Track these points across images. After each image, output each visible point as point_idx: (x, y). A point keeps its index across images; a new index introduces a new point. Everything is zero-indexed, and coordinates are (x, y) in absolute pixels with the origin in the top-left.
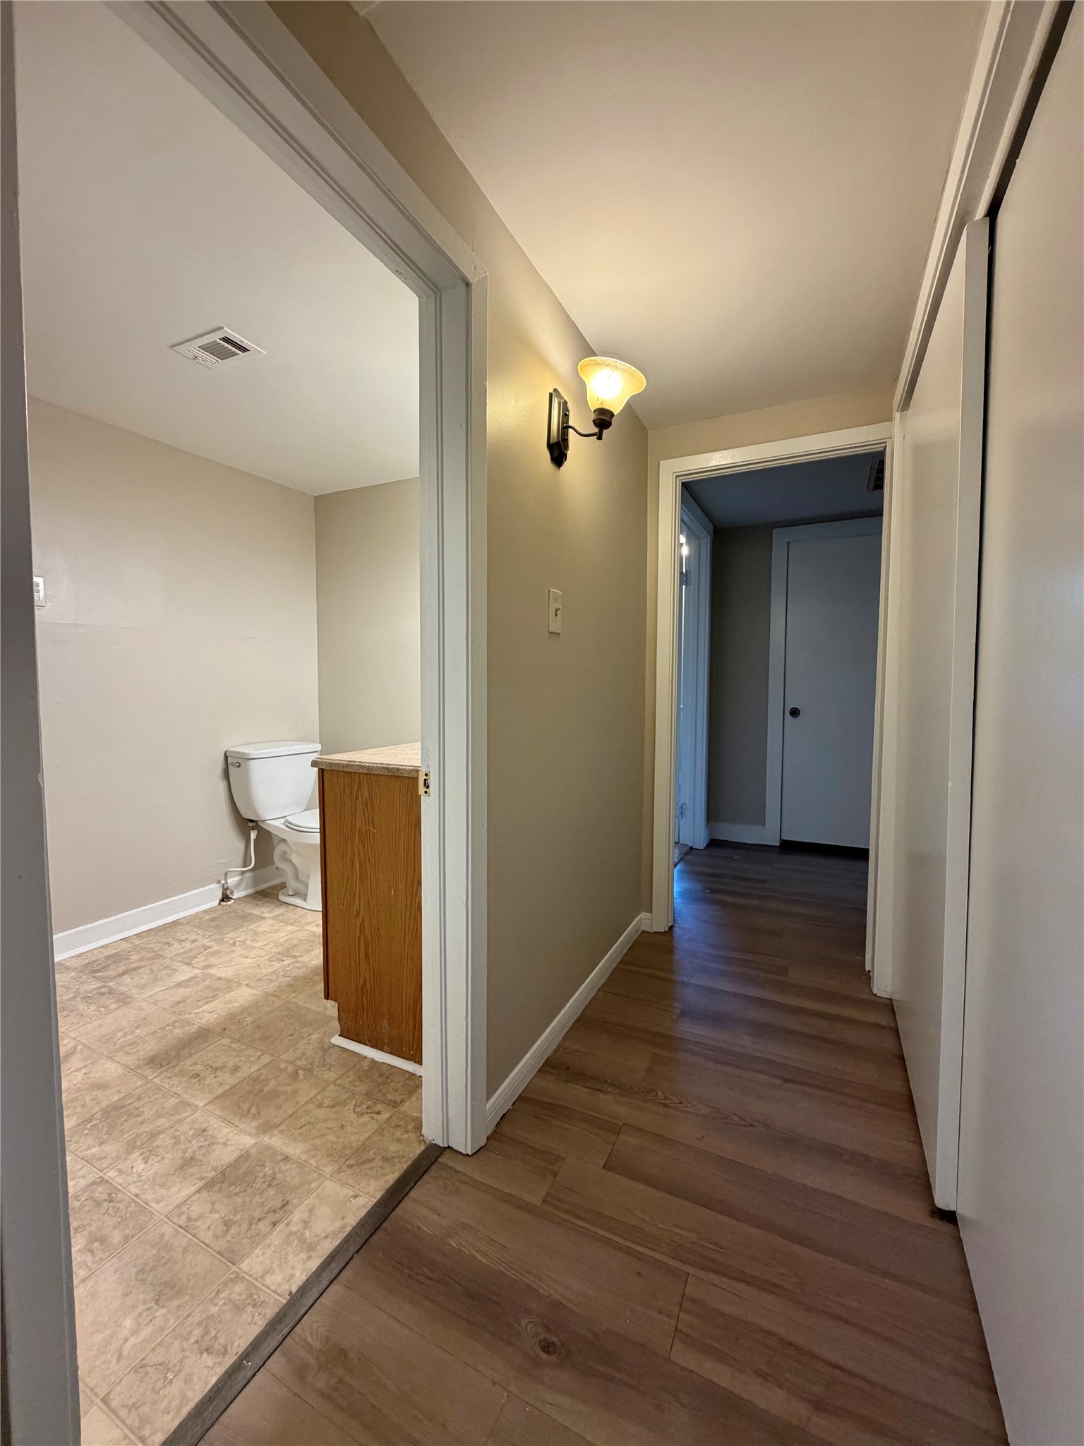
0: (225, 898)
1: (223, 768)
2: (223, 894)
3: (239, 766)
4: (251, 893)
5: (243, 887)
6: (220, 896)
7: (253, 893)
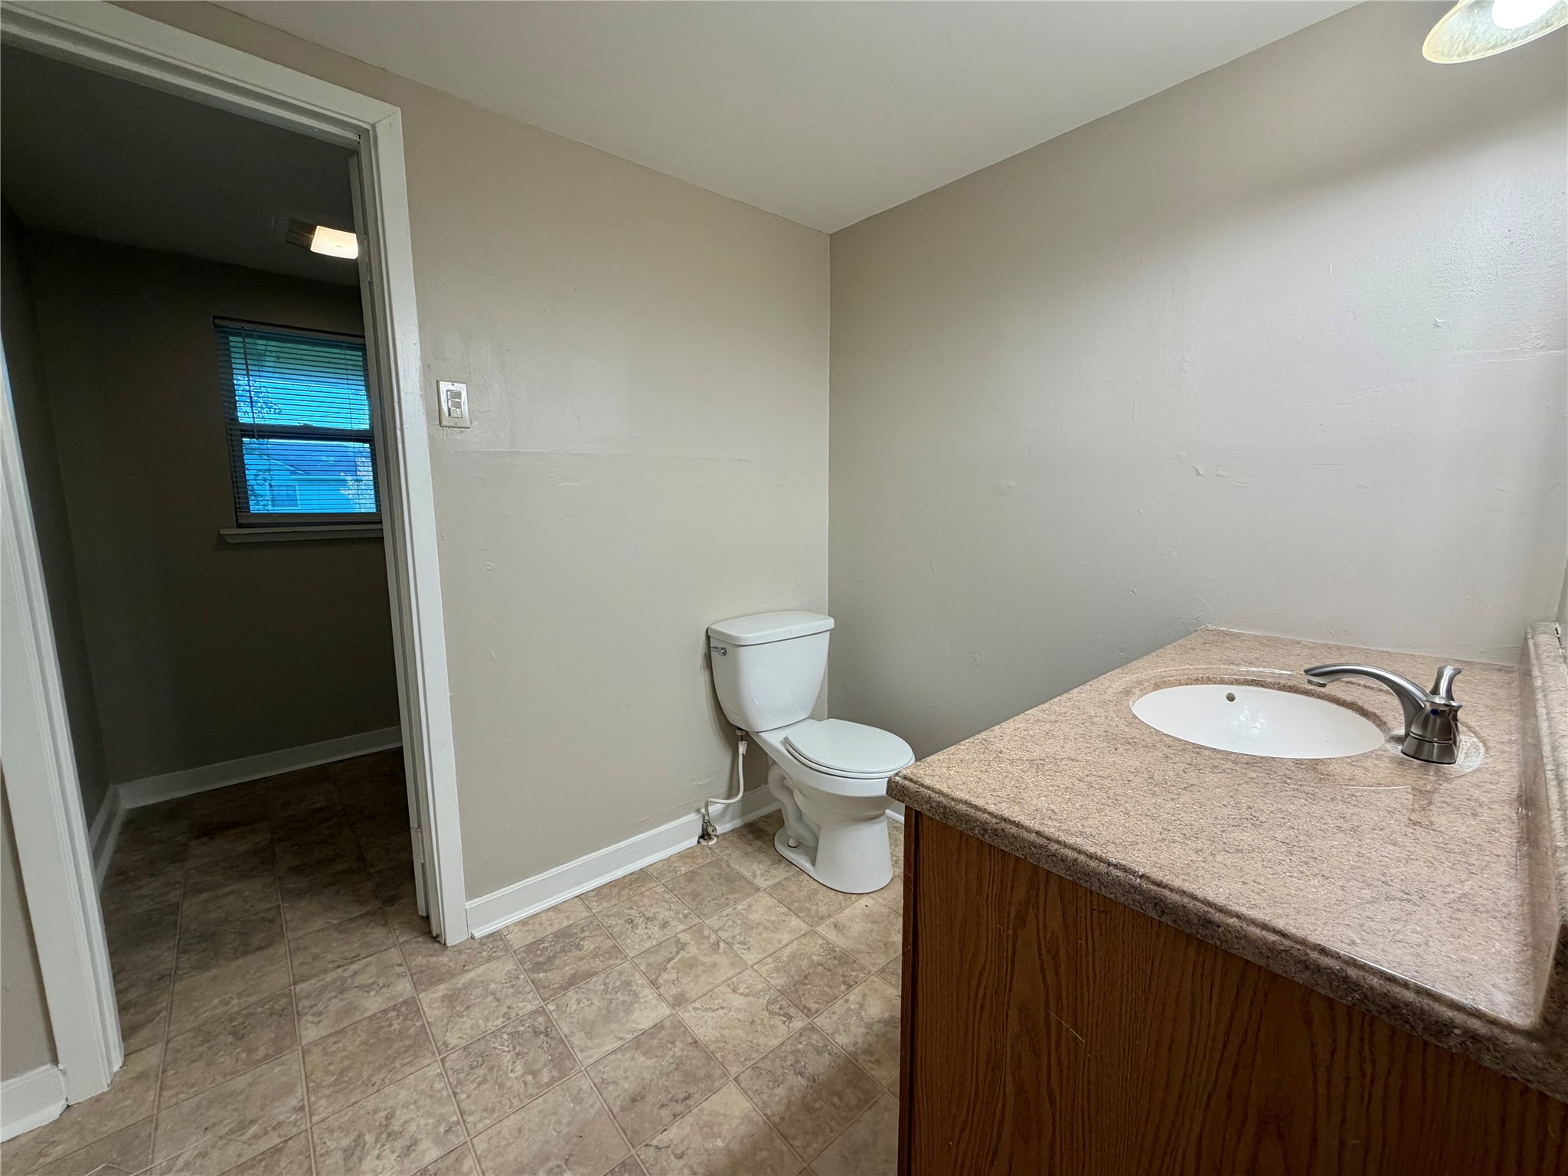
0: (705, 835)
1: (704, 652)
2: (703, 830)
3: (725, 654)
4: (737, 826)
5: (728, 817)
6: (699, 832)
7: (740, 827)
